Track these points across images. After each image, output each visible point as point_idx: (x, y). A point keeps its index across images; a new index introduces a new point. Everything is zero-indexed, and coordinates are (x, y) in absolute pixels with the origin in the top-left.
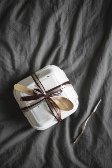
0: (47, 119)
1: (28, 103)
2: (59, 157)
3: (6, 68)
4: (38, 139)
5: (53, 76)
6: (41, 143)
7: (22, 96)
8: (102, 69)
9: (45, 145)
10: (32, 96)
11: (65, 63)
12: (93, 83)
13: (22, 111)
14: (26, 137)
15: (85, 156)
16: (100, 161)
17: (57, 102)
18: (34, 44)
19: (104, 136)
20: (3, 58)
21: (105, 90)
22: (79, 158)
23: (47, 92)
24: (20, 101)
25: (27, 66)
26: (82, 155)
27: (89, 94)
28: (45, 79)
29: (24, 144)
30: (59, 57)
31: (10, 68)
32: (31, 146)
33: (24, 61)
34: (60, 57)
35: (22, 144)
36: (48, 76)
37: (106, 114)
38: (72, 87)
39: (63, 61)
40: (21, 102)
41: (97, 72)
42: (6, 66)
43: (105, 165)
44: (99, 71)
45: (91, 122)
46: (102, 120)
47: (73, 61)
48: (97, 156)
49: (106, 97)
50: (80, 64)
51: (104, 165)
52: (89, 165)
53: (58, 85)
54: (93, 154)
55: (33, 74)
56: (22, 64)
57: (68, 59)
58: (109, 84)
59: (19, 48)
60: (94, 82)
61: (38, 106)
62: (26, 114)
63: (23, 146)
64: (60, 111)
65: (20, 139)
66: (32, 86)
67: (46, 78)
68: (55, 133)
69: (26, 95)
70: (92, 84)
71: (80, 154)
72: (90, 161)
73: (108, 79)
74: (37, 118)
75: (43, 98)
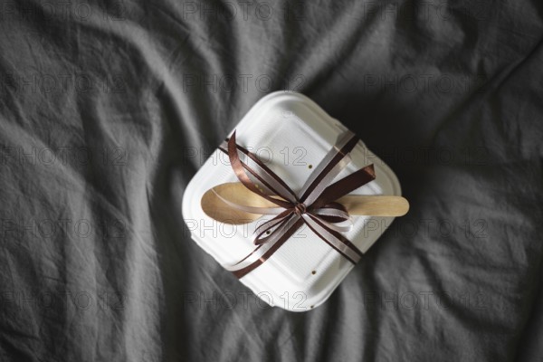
0: (268, 137)
1: (346, 168)
2: (186, 26)
3: (446, 250)
4: (272, 60)
5: (298, 279)
6: (256, 53)
7: (372, 184)
8: (143, 352)
9: (242, 50)
10: (344, 194)
11: (267, 329)
12: (159, 297)
13: (353, 135)
14: (310, 53)
15: (102, 54)
16: (50, 56)
17: (258, 201)
18: (387, 355)
19: (63, 140)
20: (467, 278)
21: (111, 290)
22: (119, 42)
23: (302, 222)
24: (372, 166)
25: (383, 277)
26: (113, 54)
27: (158, 257)
28: (320, 262)
29: (309, 29)
30: (293, 341)
31: (434, 254)
32: (285, 33)
33: (397, 291)
34: (290, 342)
35: (314, 30)
36: (314, 273)
37: (82, 213)
38: (222, 264)
39: (276, 334)
40: (370, 163)
41: (159, 337)
42: (451, 256)
43: (27, 46)
44: (153, 344)
45: (121, 170)
46: (86, 189)
47: (246, 346)
48: (65, 67)
49: (100, 269)
50: (220, 343)
51: (30, 47)
52: (79, 31)
53: (272, 257)
54: (79, 72)
55: (361, 261)
56: (402, 279)
57: (263, 344)
58: (103, 311)
59: (429, 327)
60: (156, 303)
61: (312, 170)
62: (336, 127)
63: (311, 24)
64: (239, 177)
65: (326, 42)
66: (353, 226)
67: (319, 265)
68: (223, 96)
69: (364, 191)
70: (162, 293)
71: (123, 57)
72: (80, 45)
73: (114, 326)
74: (303, 130)
75: (307, 202)
